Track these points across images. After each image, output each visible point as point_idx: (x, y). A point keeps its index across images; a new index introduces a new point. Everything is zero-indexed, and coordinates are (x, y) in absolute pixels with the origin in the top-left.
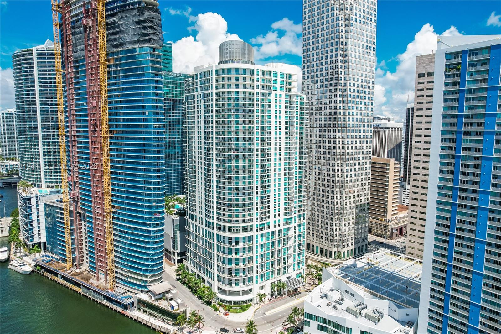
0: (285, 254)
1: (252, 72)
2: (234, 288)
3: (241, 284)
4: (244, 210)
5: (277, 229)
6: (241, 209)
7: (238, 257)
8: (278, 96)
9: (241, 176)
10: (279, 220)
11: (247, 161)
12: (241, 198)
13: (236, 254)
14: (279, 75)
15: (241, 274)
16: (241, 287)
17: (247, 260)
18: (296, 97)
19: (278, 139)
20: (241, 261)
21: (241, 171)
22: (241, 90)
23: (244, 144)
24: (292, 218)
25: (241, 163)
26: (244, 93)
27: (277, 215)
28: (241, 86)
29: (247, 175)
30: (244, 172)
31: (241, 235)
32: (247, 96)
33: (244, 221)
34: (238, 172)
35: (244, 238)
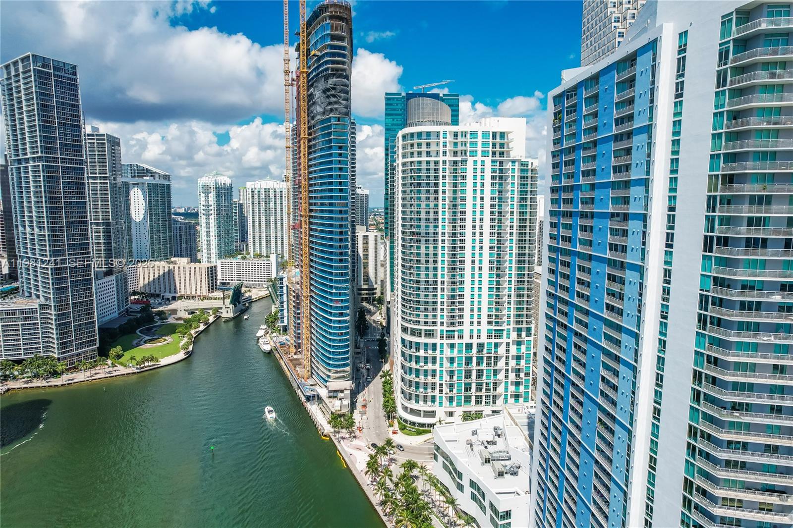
0: (488, 377)
1: (438, 134)
2: (413, 405)
3: (421, 403)
4: (426, 309)
5: (475, 341)
6: (422, 307)
7: (418, 367)
8: (479, 163)
9: (423, 266)
10: (479, 330)
11: (431, 248)
12: (422, 294)
13: (416, 363)
14: (480, 135)
15: (421, 390)
16: (421, 406)
17: (430, 373)
18: (510, 163)
19: (478, 220)
20: (422, 373)
21: (423, 260)
22: (424, 158)
23: (427, 227)
24: (502, 330)
25: (423, 250)
26: (428, 162)
27: (475, 323)
28: (424, 154)
29: (431, 265)
30: (427, 262)
31: (423, 340)
32: (432, 166)
33: (426, 323)
34: (420, 261)
35: (426, 345)
